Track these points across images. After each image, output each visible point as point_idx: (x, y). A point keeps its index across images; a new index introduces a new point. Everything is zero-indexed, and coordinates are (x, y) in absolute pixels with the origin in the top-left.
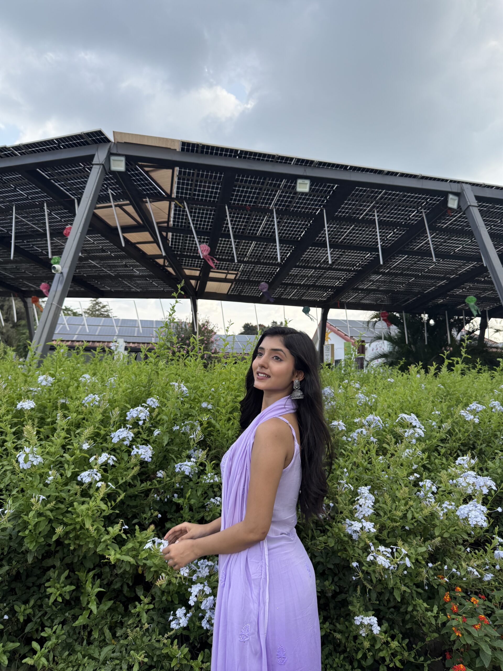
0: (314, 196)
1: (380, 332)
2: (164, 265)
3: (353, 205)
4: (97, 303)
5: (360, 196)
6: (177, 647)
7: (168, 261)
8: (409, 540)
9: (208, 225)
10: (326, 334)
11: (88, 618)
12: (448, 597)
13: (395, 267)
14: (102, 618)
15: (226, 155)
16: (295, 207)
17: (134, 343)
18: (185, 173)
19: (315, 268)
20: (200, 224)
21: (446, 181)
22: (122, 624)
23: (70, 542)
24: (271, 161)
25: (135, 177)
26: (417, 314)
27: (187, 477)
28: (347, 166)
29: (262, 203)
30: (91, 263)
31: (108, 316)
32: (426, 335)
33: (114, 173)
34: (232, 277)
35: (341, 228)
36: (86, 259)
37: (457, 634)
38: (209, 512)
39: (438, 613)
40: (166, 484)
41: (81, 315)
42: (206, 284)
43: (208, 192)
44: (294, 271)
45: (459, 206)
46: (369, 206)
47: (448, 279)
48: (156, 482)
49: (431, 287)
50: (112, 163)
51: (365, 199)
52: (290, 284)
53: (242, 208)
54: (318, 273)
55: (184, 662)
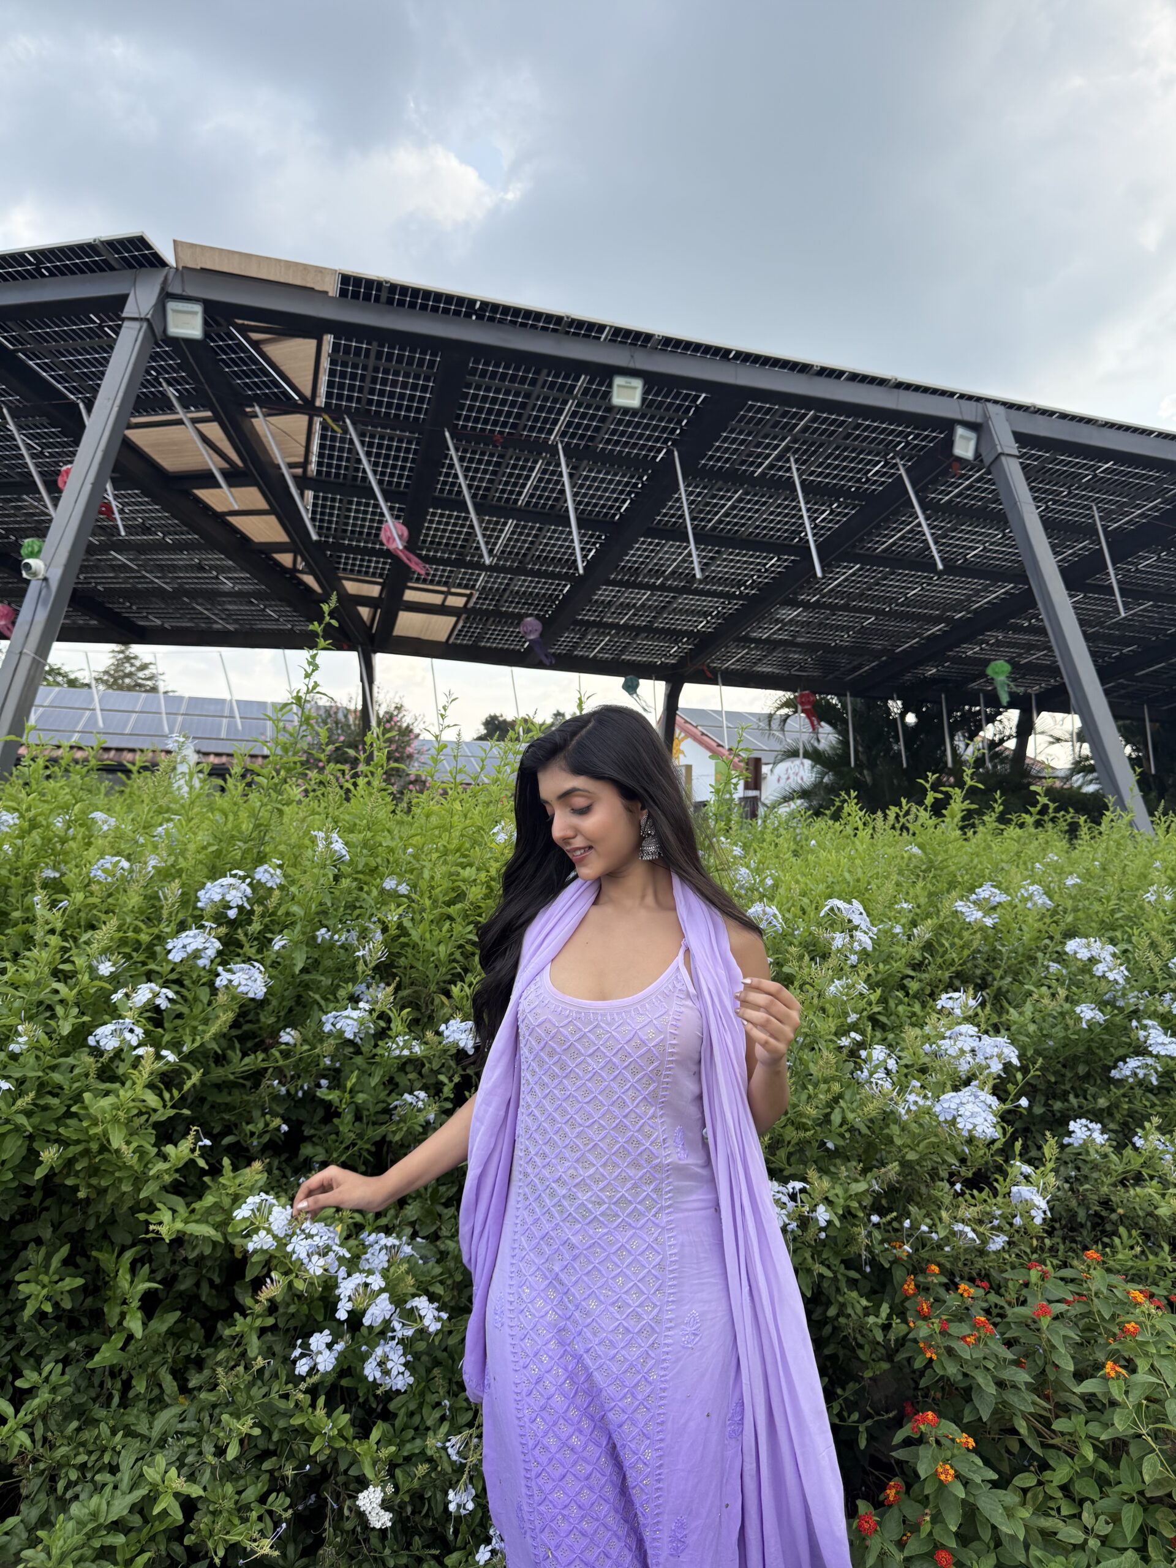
0: (652, 418)
1: (797, 740)
2: (295, 569)
3: (741, 444)
4: (128, 659)
5: (757, 423)
6: (323, 1412)
7: (304, 559)
8: (833, 1169)
9: (401, 476)
10: (675, 742)
11: (123, 1349)
12: (912, 1286)
13: (832, 590)
14: (156, 1352)
15: (446, 311)
16: (608, 441)
17: (218, 755)
18: (347, 349)
19: (653, 588)
20: (383, 474)
21: (952, 394)
22: (199, 1363)
23: (77, 1181)
24: (554, 330)
25: (226, 354)
26: (880, 699)
27: (350, 1042)
28: (729, 351)
29: (532, 429)
30: (116, 559)
31: (154, 689)
33: (175, 342)
34: (457, 602)
35: (714, 497)
36: (104, 548)
37: (928, 1355)
38: (398, 1122)
39: (889, 1317)
40: (301, 1059)
41: (88, 686)
42: (396, 616)
43: (402, 396)
44: (604, 593)
45: (978, 455)
46: (777, 446)
47: (949, 620)
48: (277, 1054)
49: (910, 637)
50: (171, 317)
51: (767, 429)
52: (594, 624)
53: (484, 438)
54: (658, 599)
55: (340, 1444)
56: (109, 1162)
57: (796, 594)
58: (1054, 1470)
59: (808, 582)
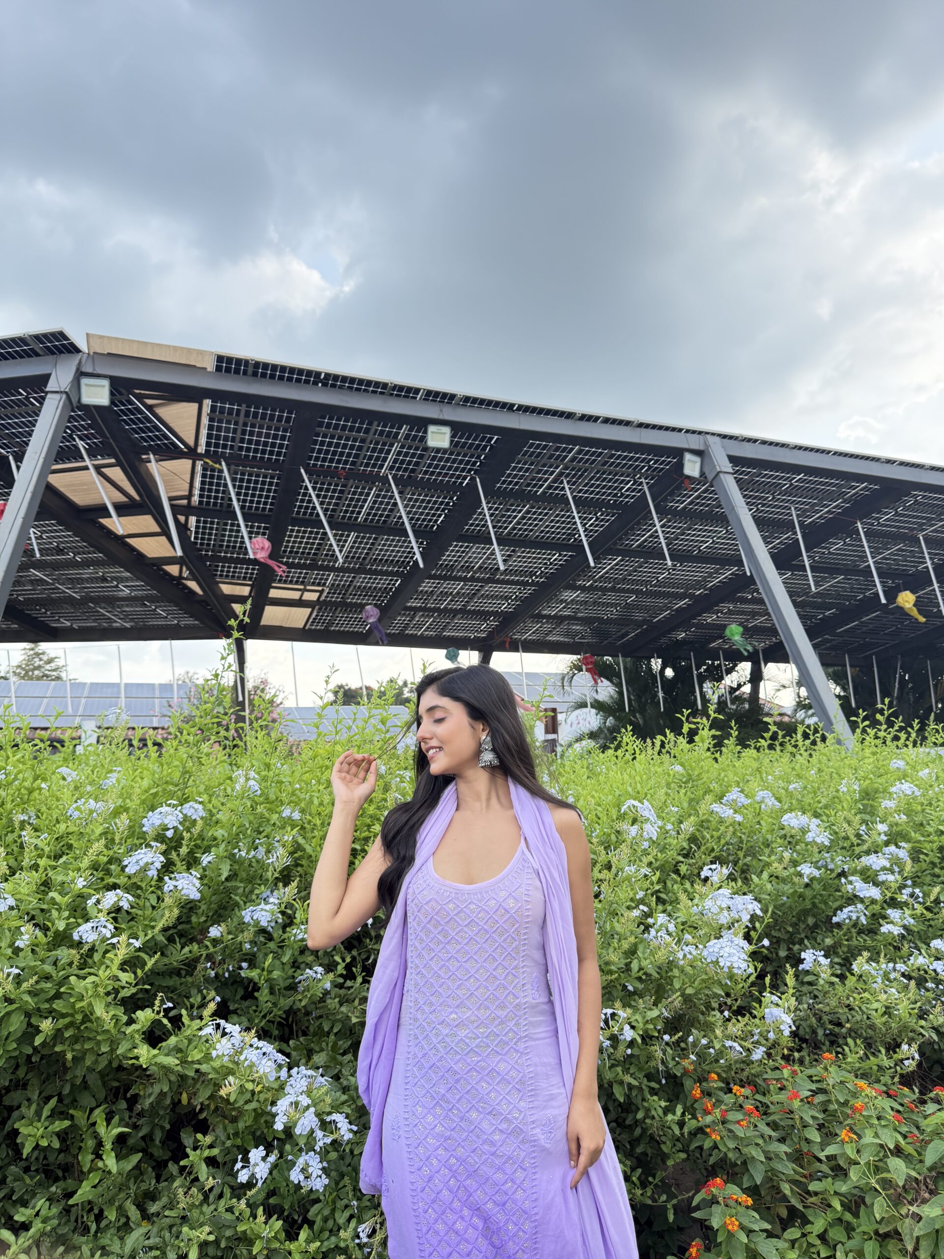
0: (458, 454)
1: (583, 694)
2: (181, 577)
3: (526, 471)
4: (37, 654)
5: (537, 456)
6: (262, 1220)
7: (188, 568)
8: (633, 1003)
9: (265, 503)
11: (99, 1184)
12: (699, 1091)
13: (602, 577)
14: (121, 1188)
15: (298, 381)
16: (426, 472)
18: (222, 410)
19: (465, 579)
20: (252, 502)
21: (680, 430)
23: (65, 1047)
24: (381, 393)
25: (126, 415)
26: (644, 658)
27: (263, 931)
28: (513, 405)
29: (367, 465)
30: (35, 575)
31: (58, 678)
32: (661, 695)
33: (87, 408)
34: (312, 596)
35: (508, 510)
36: (27, 567)
37: (714, 1138)
38: (303, 993)
39: (683, 1114)
40: (226, 946)
42: (263, 610)
43: (266, 444)
44: (427, 585)
45: (702, 474)
46: (553, 472)
47: (692, 596)
48: (208, 944)
49: (662, 610)
50: (84, 389)
51: (545, 460)
52: (420, 609)
53: (332, 473)
54: (468, 588)
55: (276, 1245)
56: (91, 1030)
57: (575, 580)
58: (813, 1223)
59: (583, 571)
